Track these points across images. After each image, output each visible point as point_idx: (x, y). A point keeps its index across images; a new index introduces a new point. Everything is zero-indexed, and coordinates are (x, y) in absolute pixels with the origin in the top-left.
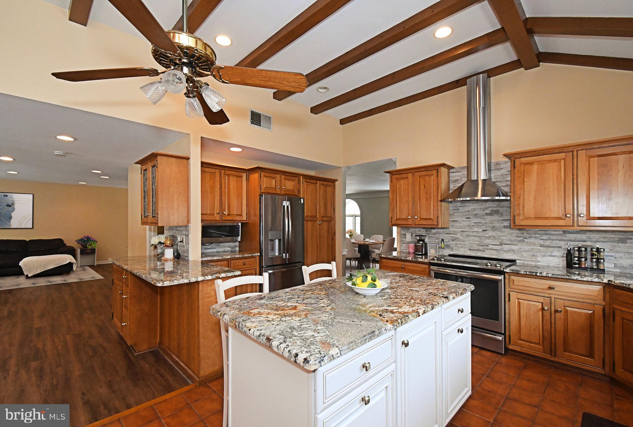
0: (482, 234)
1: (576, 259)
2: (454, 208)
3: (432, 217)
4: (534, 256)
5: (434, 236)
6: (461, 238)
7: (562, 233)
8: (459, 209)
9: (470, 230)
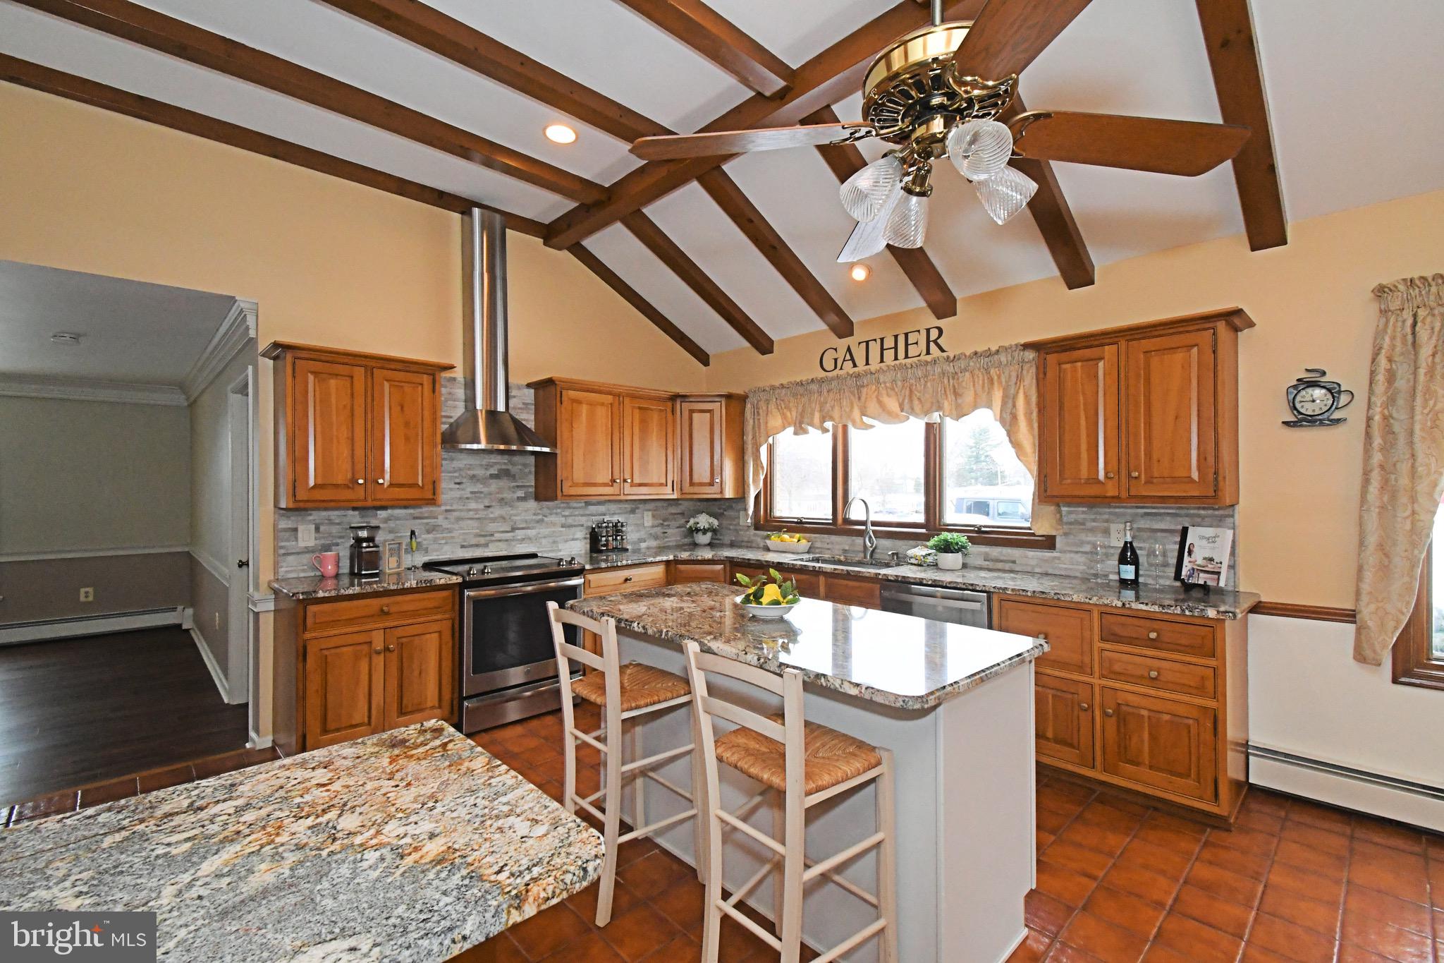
0: (483, 514)
1: (604, 539)
3: (420, 482)
4: (554, 542)
6: (445, 524)
7: (583, 504)
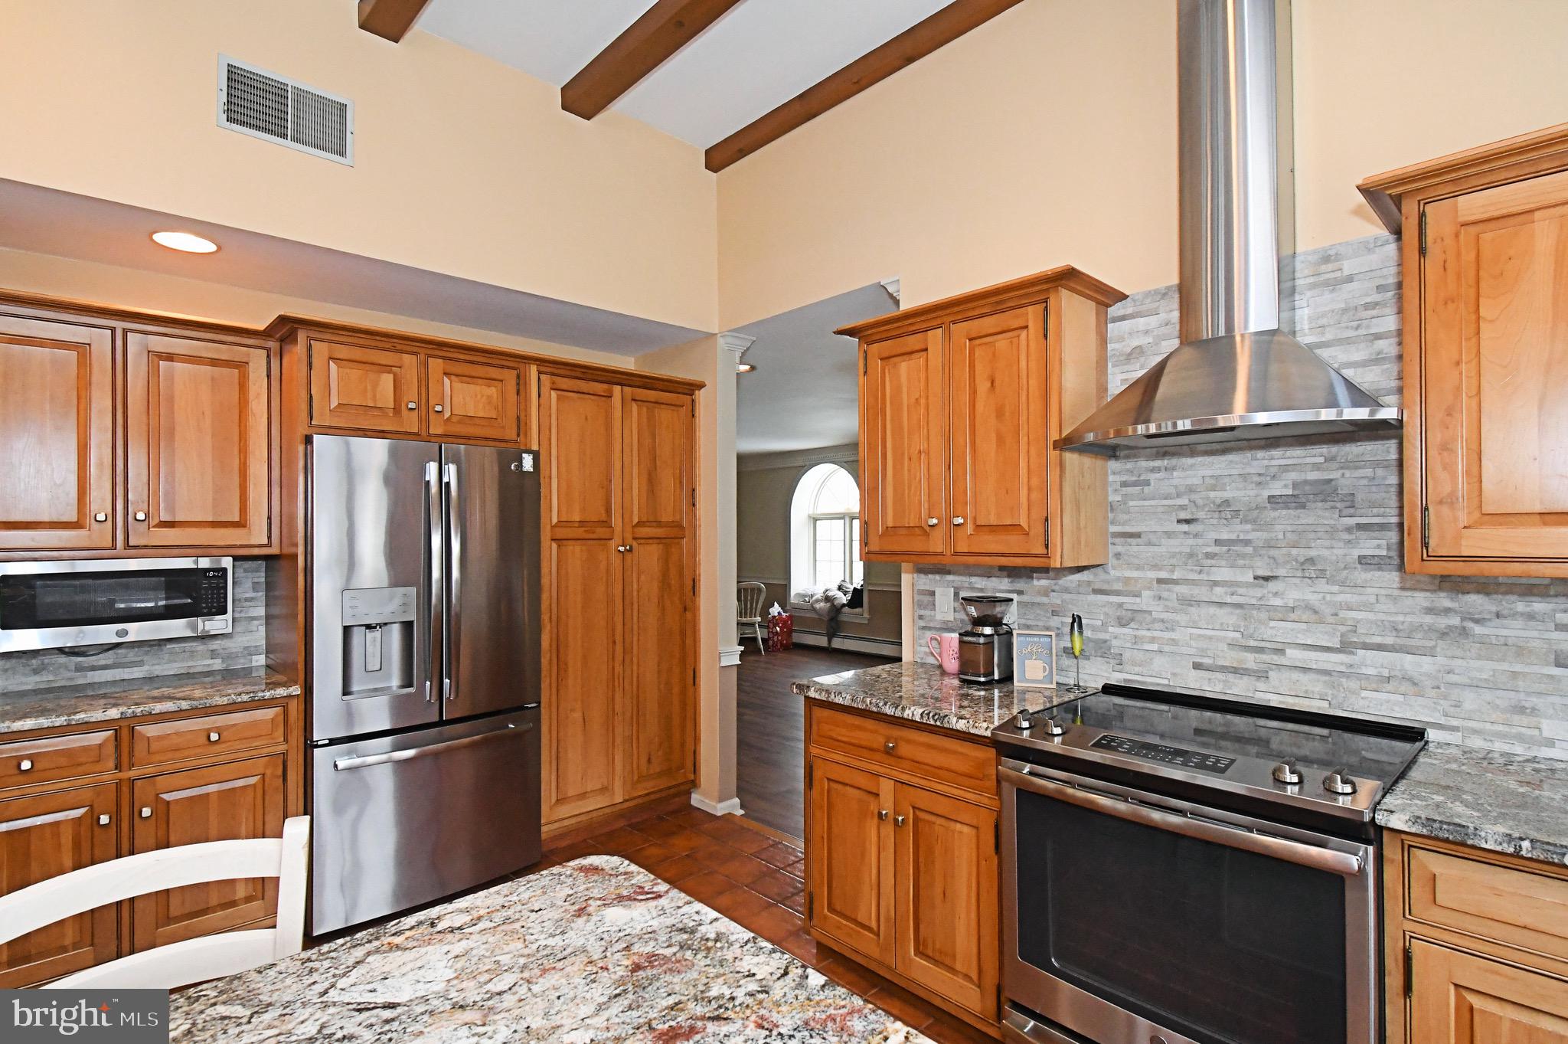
0: (1251, 595)
2: (1124, 478)
3: (1023, 523)
4: (1519, 709)
5: (1045, 600)
6: (1157, 610)
8: (1147, 483)
9: (1195, 576)
